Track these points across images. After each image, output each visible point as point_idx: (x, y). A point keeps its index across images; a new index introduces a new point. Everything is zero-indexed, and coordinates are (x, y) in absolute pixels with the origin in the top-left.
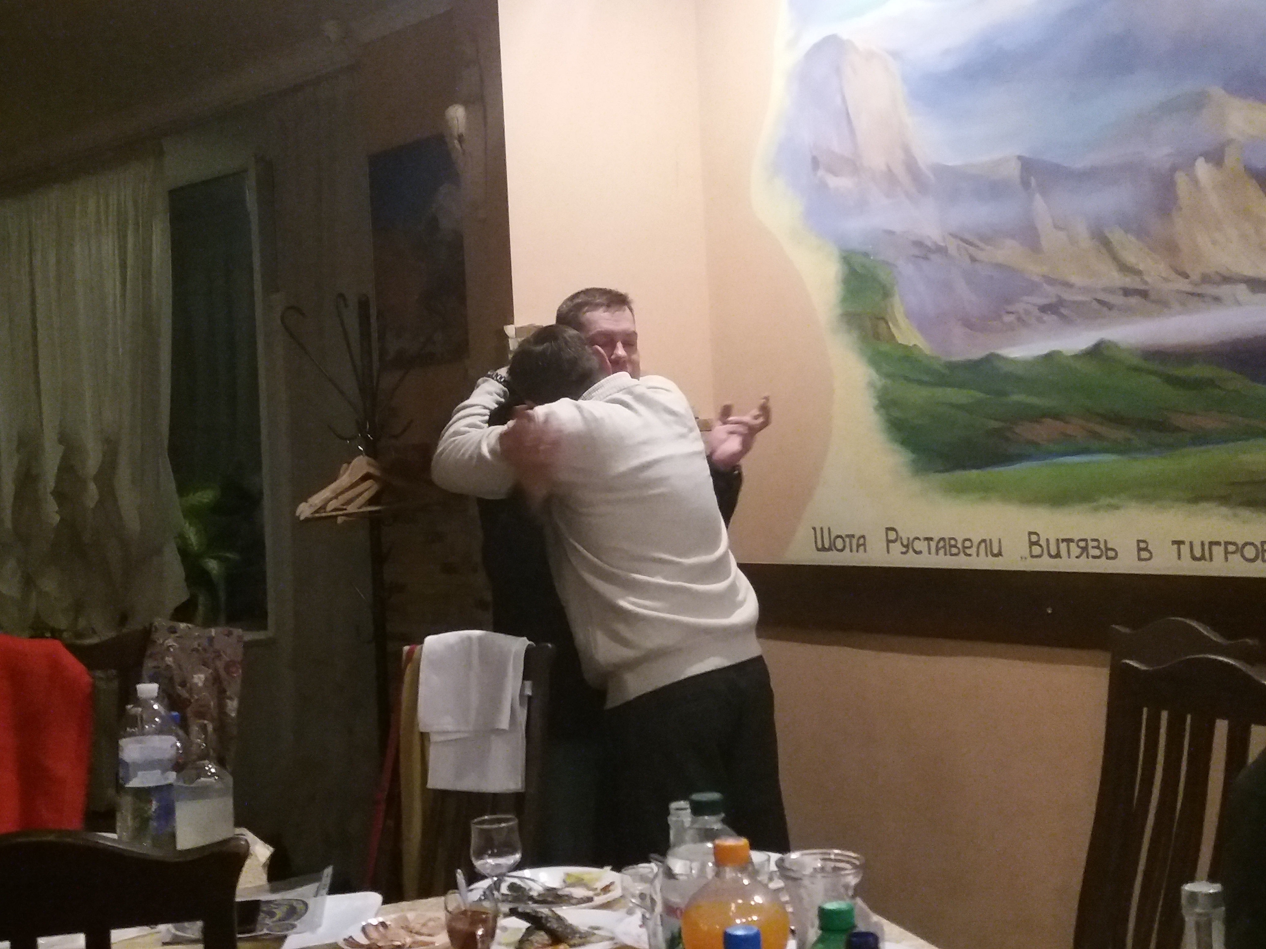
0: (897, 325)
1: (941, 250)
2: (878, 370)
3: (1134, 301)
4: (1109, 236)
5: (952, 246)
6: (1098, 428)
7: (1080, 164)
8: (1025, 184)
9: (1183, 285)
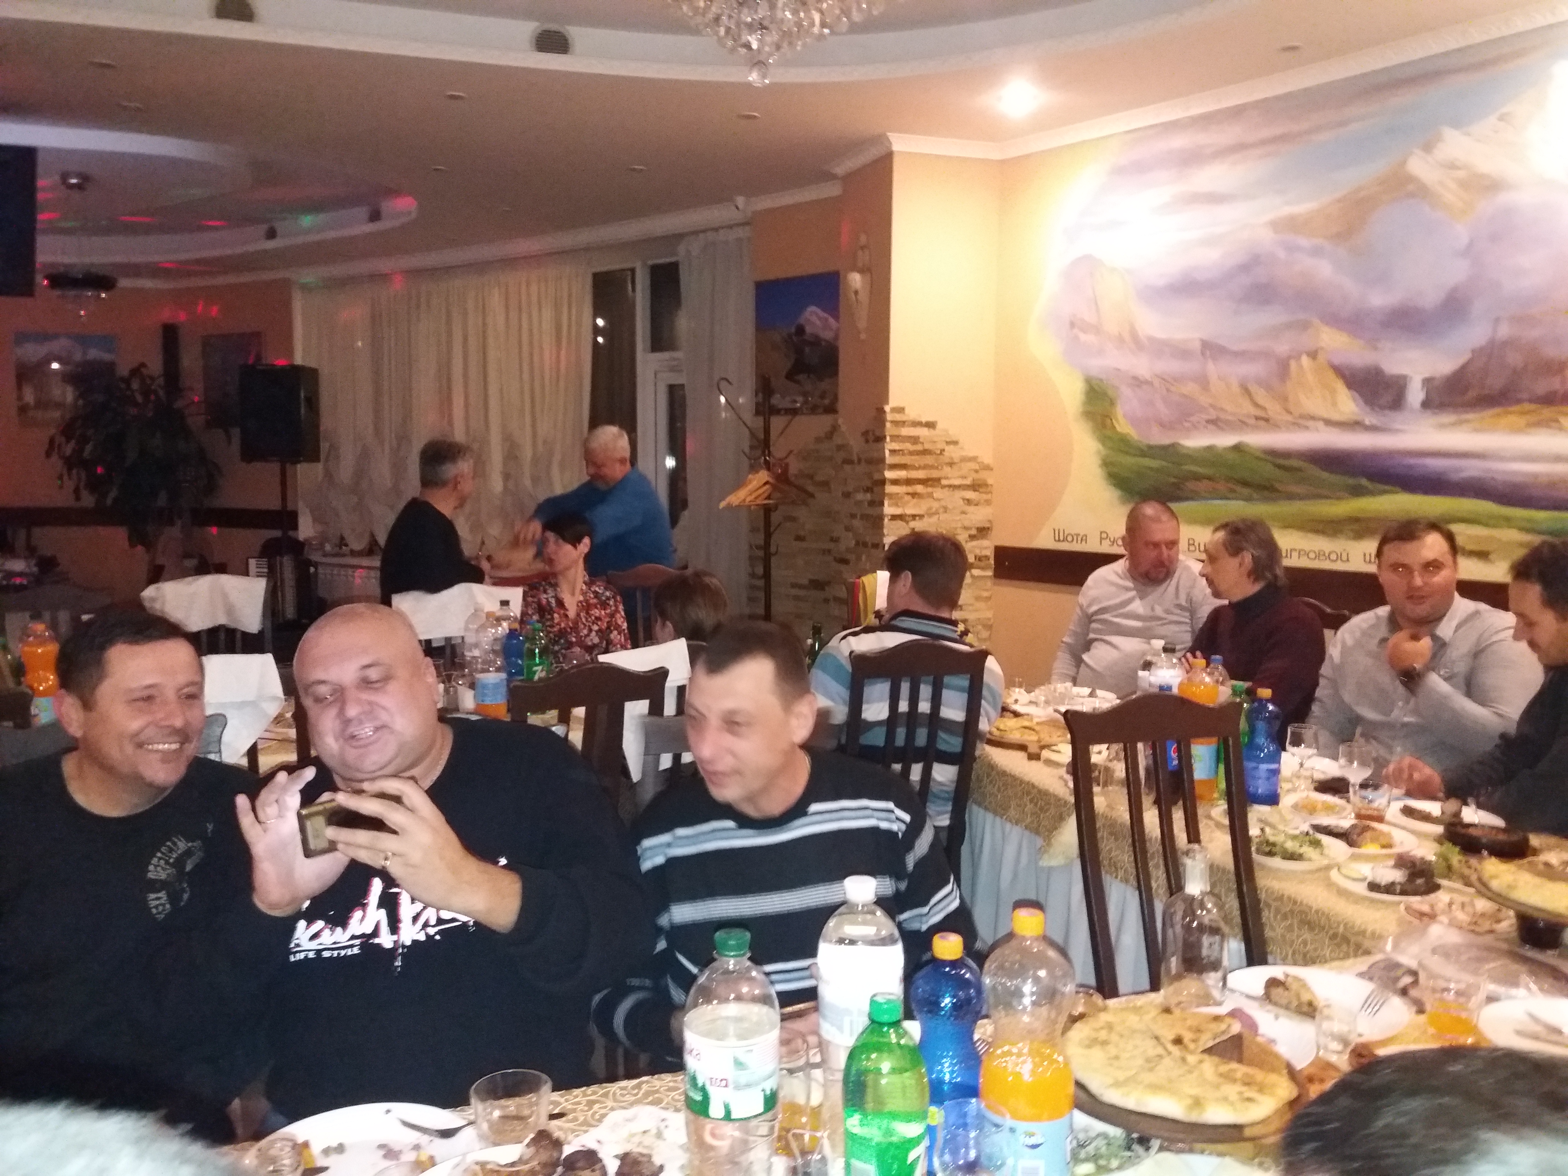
0: (1117, 420)
1: (1147, 382)
2: (1104, 445)
3: (1262, 423)
4: (1250, 388)
5: (1156, 382)
6: (1234, 487)
7: (1235, 348)
8: (1203, 354)
9: (1289, 418)
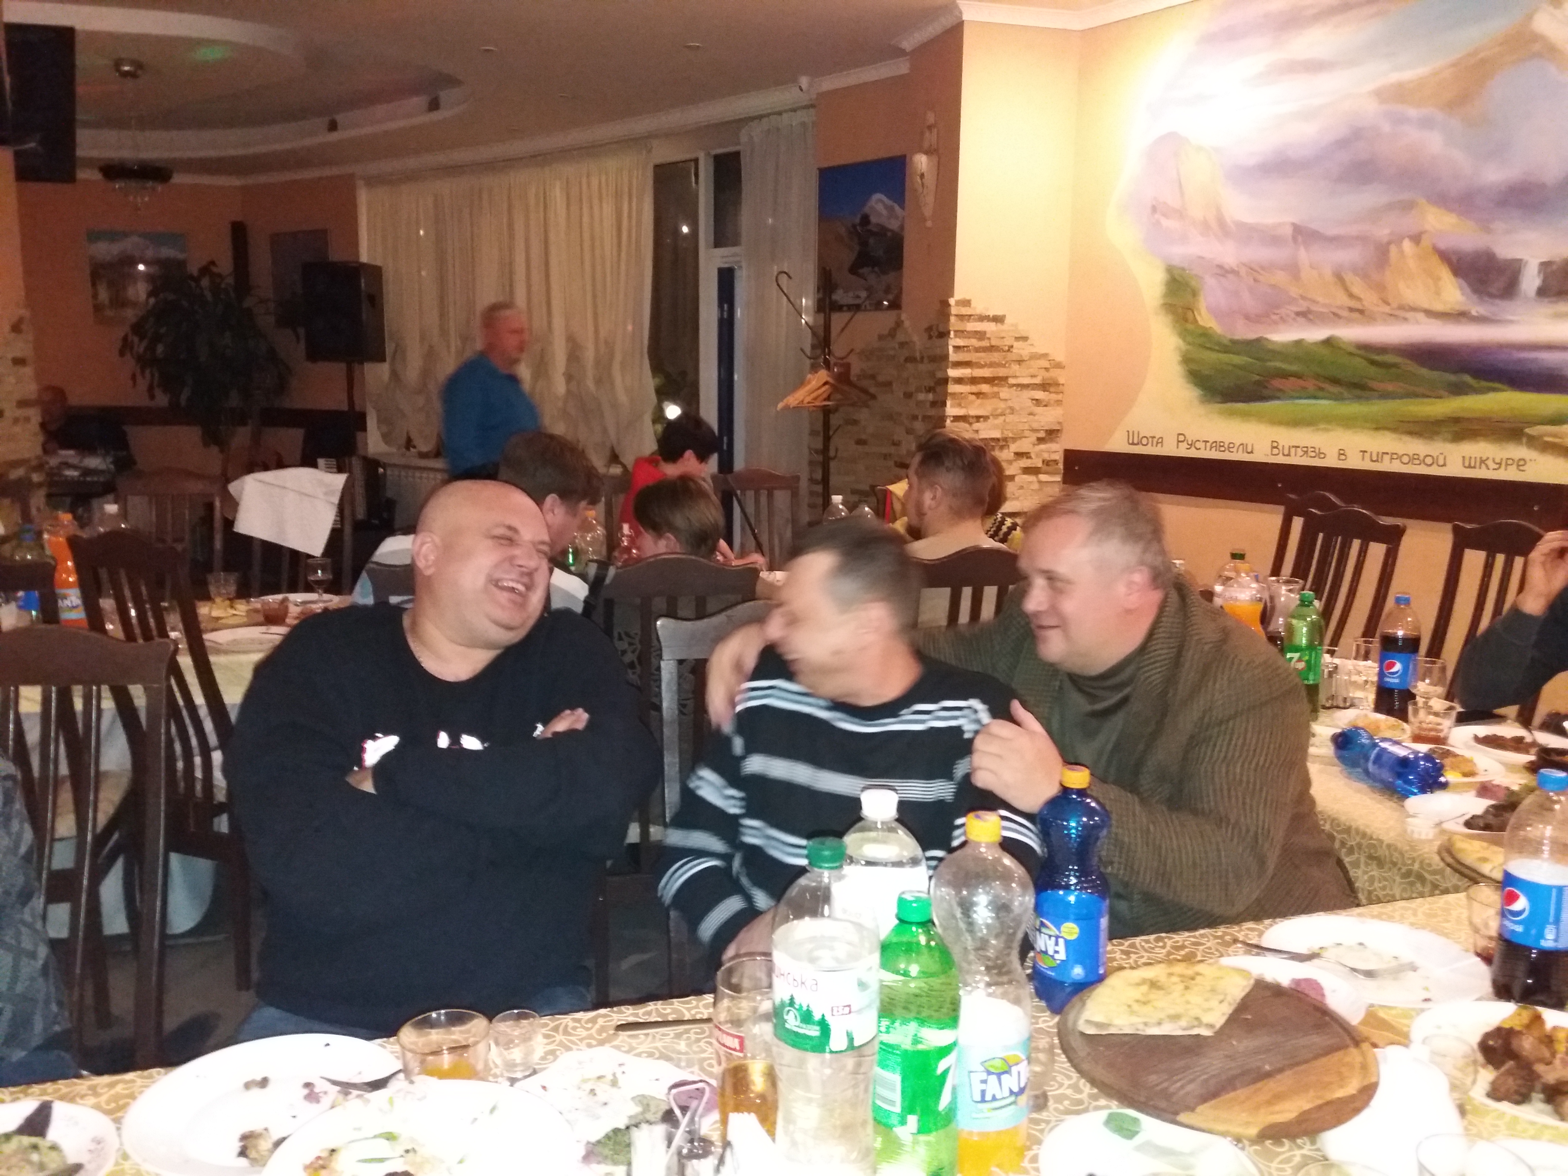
0: (1200, 314)
1: (1233, 272)
2: (1184, 340)
3: (1356, 315)
4: (1345, 276)
5: (1243, 271)
6: (1323, 385)
7: (1329, 232)
8: (1295, 239)
9: (1387, 309)
